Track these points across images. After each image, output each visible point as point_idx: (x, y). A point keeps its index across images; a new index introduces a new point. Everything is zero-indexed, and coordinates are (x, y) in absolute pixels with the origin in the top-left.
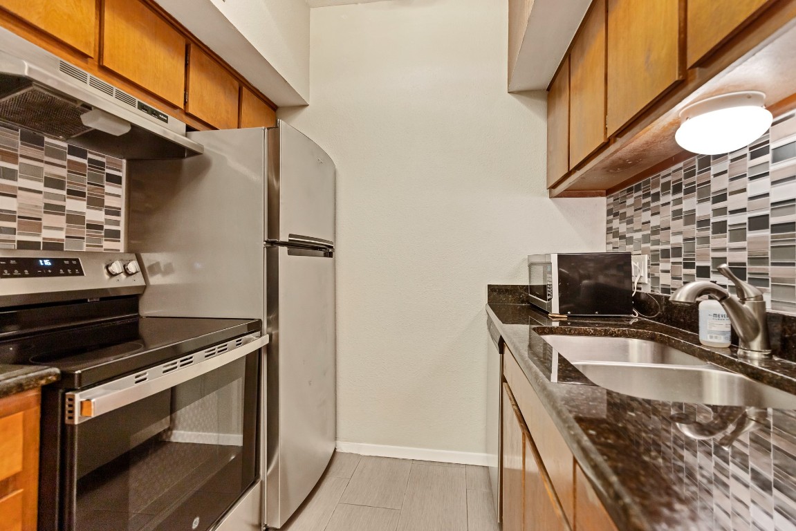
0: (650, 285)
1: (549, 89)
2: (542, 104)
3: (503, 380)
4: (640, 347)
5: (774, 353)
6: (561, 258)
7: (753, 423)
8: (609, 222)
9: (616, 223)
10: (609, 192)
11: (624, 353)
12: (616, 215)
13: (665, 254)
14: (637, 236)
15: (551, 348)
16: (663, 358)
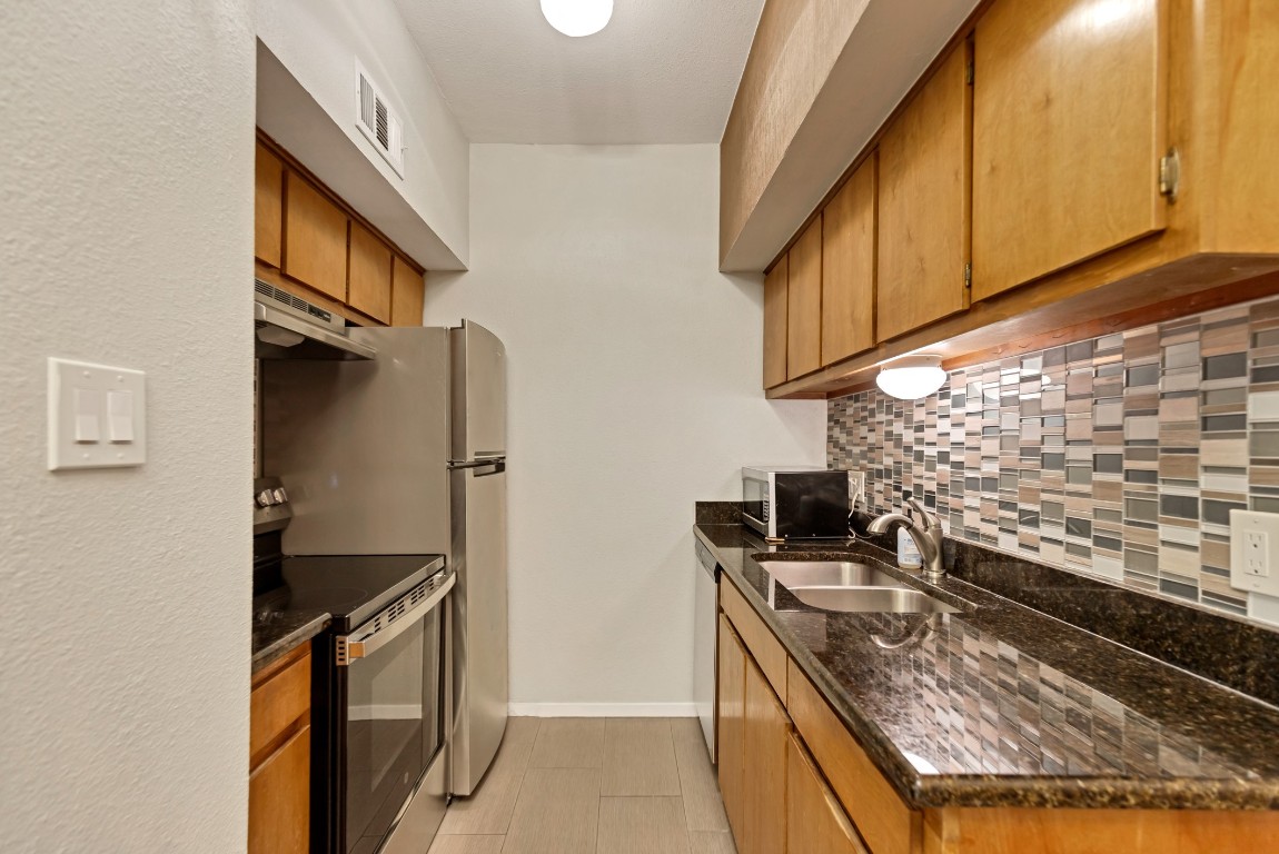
0: (867, 505)
1: (767, 272)
2: (758, 289)
3: (720, 610)
4: (852, 570)
5: (949, 571)
6: (778, 477)
7: (932, 632)
8: (830, 429)
9: (836, 432)
10: (830, 395)
11: (837, 577)
12: (837, 422)
13: (879, 474)
14: (856, 450)
15: (767, 574)
16: (871, 580)
